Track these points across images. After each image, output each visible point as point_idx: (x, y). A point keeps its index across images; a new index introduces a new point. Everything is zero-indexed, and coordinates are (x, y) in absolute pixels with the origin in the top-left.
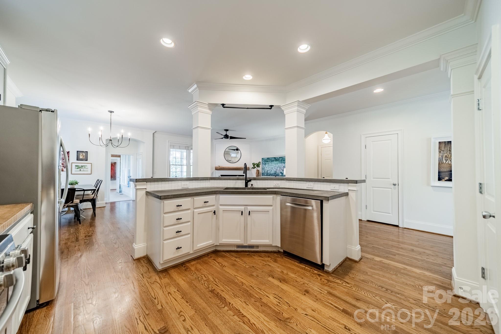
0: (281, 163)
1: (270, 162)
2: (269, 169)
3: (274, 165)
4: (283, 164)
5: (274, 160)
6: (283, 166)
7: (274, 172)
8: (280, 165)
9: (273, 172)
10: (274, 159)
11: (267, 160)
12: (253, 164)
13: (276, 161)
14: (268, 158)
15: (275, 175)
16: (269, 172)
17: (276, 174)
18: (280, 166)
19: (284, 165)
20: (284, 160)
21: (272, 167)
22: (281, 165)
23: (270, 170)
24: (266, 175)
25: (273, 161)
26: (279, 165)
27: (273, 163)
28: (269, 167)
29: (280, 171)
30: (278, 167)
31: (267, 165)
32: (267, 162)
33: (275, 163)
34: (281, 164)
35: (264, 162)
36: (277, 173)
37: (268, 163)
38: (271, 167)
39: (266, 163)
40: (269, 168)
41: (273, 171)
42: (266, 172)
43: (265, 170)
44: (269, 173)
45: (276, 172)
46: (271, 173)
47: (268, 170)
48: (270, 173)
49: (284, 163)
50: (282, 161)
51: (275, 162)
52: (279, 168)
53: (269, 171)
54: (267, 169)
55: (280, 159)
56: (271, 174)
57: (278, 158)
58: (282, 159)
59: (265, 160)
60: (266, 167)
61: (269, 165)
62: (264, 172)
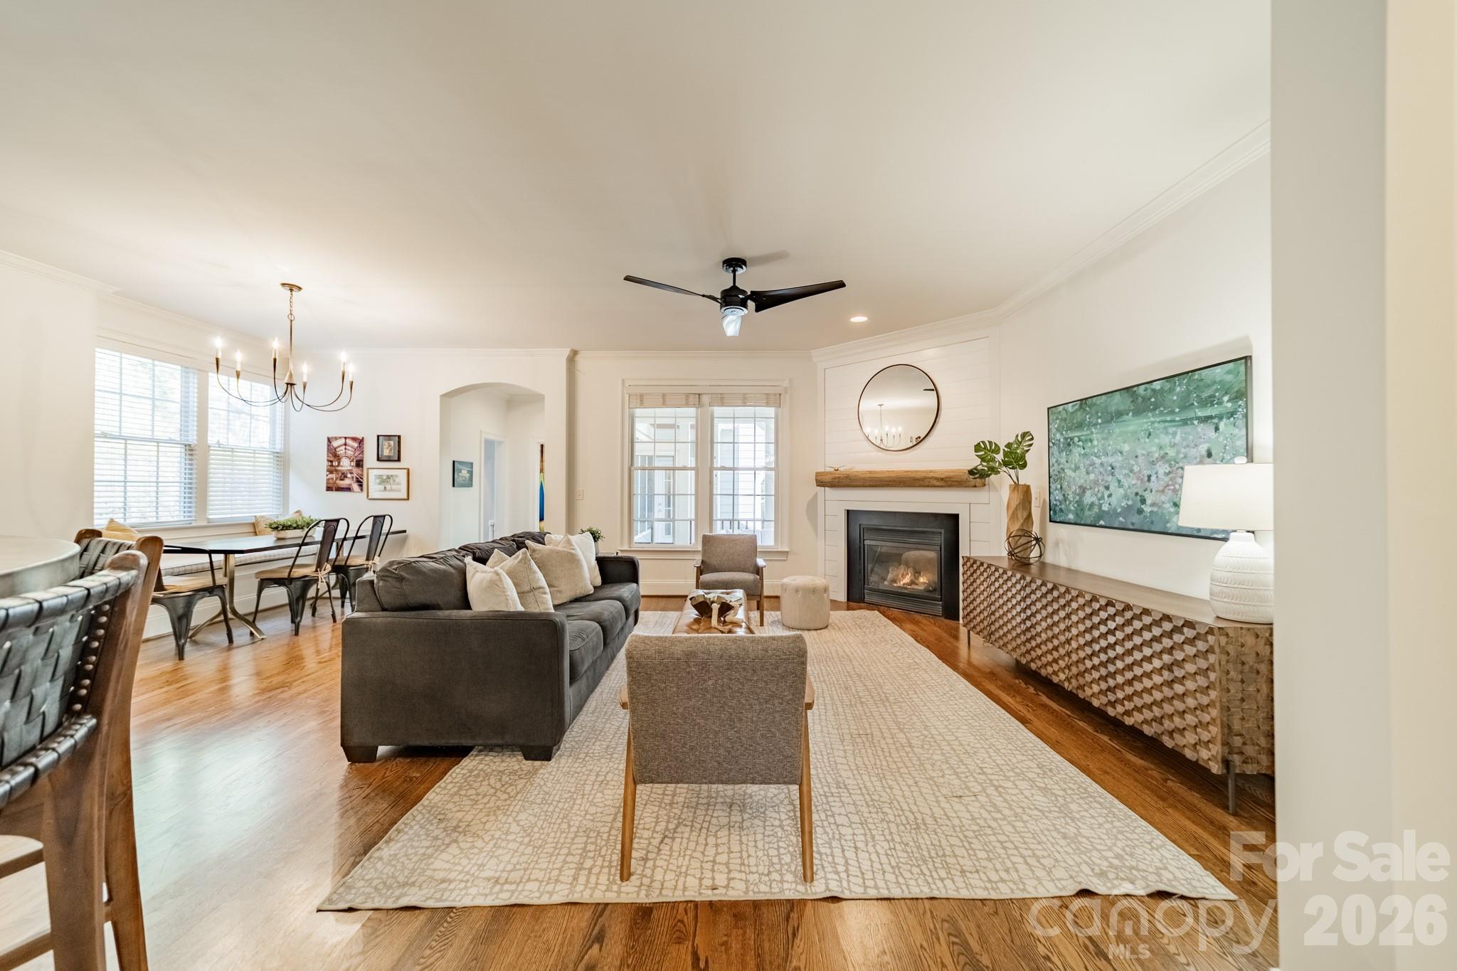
0: (1185, 422)
1: (1097, 424)
3: (1126, 448)
4: (1201, 428)
5: (1122, 408)
7: (1126, 497)
8: (1173, 446)
9: (1116, 499)
10: (1128, 403)
11: (1079, 416)
12: (977, 448)
13: (1137, 413)
14: (1085, 402)
15: (1136, 519)
16: (1089, 498)
17: (1140, 511)
18: (1172, 453)
19: (1212, 434)
20: (1204, 395)
21: (1111, 460)
22: (1178, 438)
23: (1096, 482)
24: (1071, 516)
25: (1120, 414)
26: (1166, 440)
27: (1116, 429)
28: (1093, 464)
30: (1153, 463)
31: (1077, 453)
32: (1083, 425)
33: (1135, 433)
34: (1179, 431)
35: (1058, 430)
36: (1147, 509)
37: (1084, 433)
38: (1104, 459)
39: (1071, 434)
40: (1088, 473)
42: (1070, 497)
44: (1092, 505)
45: (1143, 501)
46: (1105, 508)
47: (1083, 482)
48: (1096, 509)
49: (1206, 419)
50: (1186, 406)
51: (1133, 424)
52: (1162, 468)
53: (1088, 493)
54: (1082, 478)
55: (1171, 390)
56: (1102, 515)
57: (1157, 386)
58: (1189, 393)
59: (1065, 420)
60: (1073, 466)
61: (1094, 447)
62: (1064, 495)
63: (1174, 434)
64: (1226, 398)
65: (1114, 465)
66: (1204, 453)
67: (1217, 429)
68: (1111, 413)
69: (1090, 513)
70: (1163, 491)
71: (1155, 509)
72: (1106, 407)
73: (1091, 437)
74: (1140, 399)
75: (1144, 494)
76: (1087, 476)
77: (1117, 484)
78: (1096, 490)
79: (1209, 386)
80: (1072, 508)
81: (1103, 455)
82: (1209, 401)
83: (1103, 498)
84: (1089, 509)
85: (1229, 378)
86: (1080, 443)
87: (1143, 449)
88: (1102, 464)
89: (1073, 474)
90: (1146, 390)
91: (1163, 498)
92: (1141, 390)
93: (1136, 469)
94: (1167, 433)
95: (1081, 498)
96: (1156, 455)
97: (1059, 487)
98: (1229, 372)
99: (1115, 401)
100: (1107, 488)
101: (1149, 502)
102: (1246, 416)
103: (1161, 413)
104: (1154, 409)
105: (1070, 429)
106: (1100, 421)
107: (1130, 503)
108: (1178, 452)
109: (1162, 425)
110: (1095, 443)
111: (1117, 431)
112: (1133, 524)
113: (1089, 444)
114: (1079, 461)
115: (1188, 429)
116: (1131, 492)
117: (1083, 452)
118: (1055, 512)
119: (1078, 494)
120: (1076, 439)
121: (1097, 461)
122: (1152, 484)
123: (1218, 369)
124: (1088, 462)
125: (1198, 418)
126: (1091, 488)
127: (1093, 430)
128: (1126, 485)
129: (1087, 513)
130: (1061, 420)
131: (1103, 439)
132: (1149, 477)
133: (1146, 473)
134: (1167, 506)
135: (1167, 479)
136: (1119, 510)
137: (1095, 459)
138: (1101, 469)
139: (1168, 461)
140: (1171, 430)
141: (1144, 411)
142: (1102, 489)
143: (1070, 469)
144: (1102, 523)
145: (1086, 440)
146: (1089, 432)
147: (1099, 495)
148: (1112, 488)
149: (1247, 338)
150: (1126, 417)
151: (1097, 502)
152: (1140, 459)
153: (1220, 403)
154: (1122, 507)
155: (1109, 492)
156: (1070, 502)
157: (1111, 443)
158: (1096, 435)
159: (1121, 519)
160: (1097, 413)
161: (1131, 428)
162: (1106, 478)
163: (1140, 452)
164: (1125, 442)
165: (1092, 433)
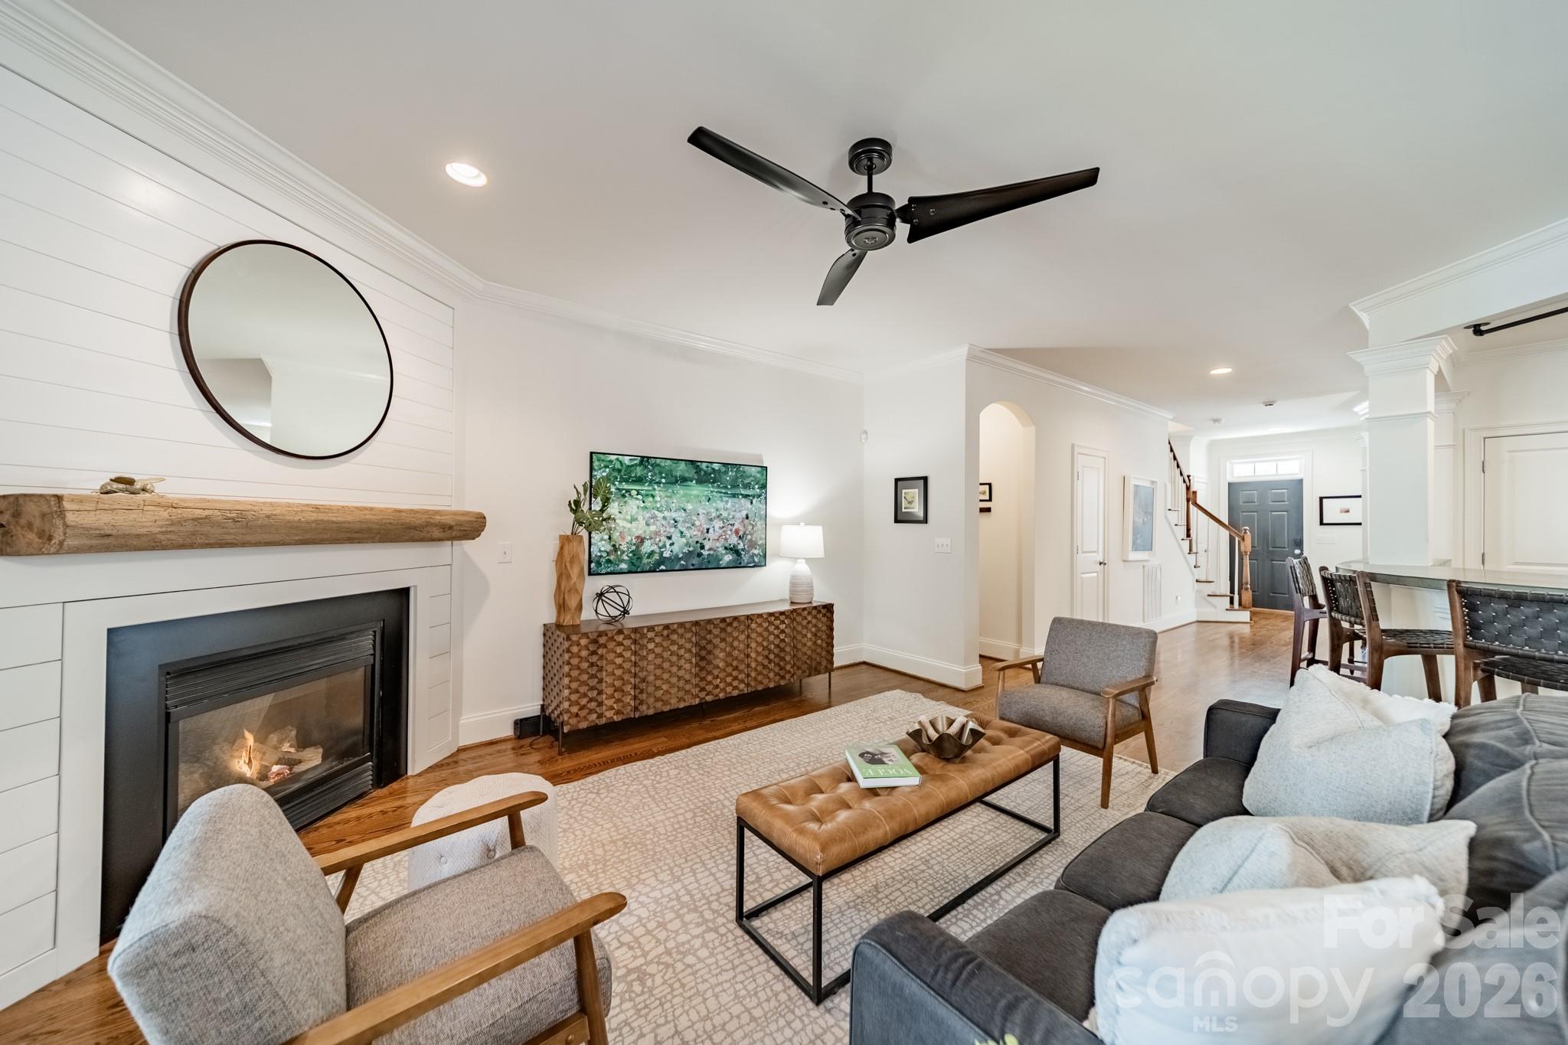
0: (734, 496)
1: (659, 483)
2: (653, 528)
3: (689, 507)
4: (743, 501)
5: (687, 475)
6: (744, 514)
7: (688, 544)
8: (726, 509)
9: (679, 546)
10: (691, 473)
11: (639, 471)
13: (700, 482)
14: (644, 460)
15: (695, 561)
16: (647, 548)
17: (700, 555)
18: (725, 514)
19: (750, 506)
20: (746, 482)
21: (674, 515)
22: (729, 505)
23: (657, 533)
24: (624, 566)
25: (684, 480)
26: (721, 505)
27: (679, 490)
28: (654, 517)
29: (726, 539)
30: (711, 520)
31: (633, 505)
32: (640, 480)
33: (697, 496)
34: (730, 500)
35: (607, 478)
36: (705, 553)
38: (667, 514)
39: (625, 486)
40: (648, 525)
41: (684, 540)
42: (624, 547)
43: (616, 535)
44: (652, 553)
45: (702, 547)
46: (666, 554)
47: (640, 532)
48: (657, 557)
49: (746, 496)
50: (735, 486)
51: (696, 490)
52: (718, 524)
53: (647, 543)
54: (639, 529)
55: (726, 473)
56: (662, 560)
57: (716, 467)
58: (737, 478)
59: (619, 471)
60: (629, 517)
61: (656, 502)
62: (614, 546)
63: (727, 502)
64: (757, 487)
65: (677, 519)
66: (744, 516)
67: (752, 503)
68: (676, 477)
69: (649, 560)
70: (718, 540)
71: (712, 552)
72: (671, 470)
73: (653, 493)
74: (702, 473)
75: (703, 542)
76: (646, 527)
77: (679, 535)
78: (658, 540)
79: (748, 477)
80: (626, 558)
81: (666, 509)
82: (747, 486)
83: (664, 546)
84: (648, 557)
85: (759, 475)
86: (639, 497)
87: (704, 509)
88: (665, 518)
89: (628, 525)
90: (707, 467)
91: (718, 544)
92: (704, 465)
93: (697, 523)
94: (722, 501)
95: (637, 547)
96: (714, 515)
97: (607, 537)
98: (758, 472)
99: (681, 468)
100: (669, 538)
101: (707, 547)
102: (766, 498)
103: (718, 486)
104: (713, 483)
105: (627, 481)
106: (663, 481)
107: (691, 549)
108: (729, 515)
109: (719, 495)
110: (658, 498)
111: (681, 492)
112: (693, 565)
113: (651, 499)
114: (637, 513)
115: (736, 500)
116: (692, 541)
117: (642, 505)
118: (599, 564)
119: (635, 544)
120: (634, 493)
121: (660, 515)
122: (709, 535)
123: (753, 469)
124: (648, 515)
125: (742, 495)
126: (651, 538)
127: (656, 487)
128: (688, 535)
129: (645, 561)
130: (614, 469)
131: (667, 497)
132: (708, 530)
133: (706, 527)
134: (720, 549)
135: (721, 531)
136: (681, 556)
137: (656, 512)
138: (664, 522)
139: (722, 520)
140: (725, 499)
141: (705, 482)
142: (663, 539)
143: (625, 520)
144: (663, 567)
145: (647, 495)
146: (651, 488)
147: (661, 544)
148: (674, 539)
149: (761, 456)
150: (690, 483)
151: (658, 551)
152: (701, 517)
153: (754, 489)
154: (683, 553)
155: (671, 542)
156: (623, 552)
157: (675, 501)
158: (659, 492)
159: (682, 562)
160: (661, 473)
161: (695, 492)
162: (668, 529)
163: (701, 511)
164: (688, 502)
165: (654, 489)
